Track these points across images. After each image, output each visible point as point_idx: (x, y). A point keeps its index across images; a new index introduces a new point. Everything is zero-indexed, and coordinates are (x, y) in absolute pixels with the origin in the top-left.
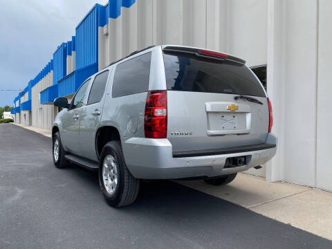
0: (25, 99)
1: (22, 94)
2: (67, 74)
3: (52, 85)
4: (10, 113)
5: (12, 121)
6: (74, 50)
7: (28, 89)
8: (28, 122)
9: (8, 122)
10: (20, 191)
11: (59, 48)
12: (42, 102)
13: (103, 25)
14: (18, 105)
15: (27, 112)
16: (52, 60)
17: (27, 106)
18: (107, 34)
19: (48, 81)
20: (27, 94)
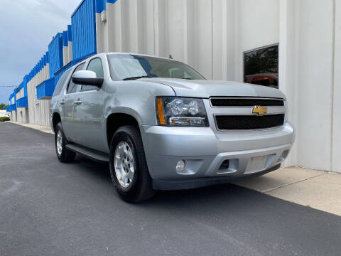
0: (20, 95)
1: (17, 90)
2: (64, 65)
3: (48, 78)
4: (5, 111)
5: (8, 119)
6: (70, 40)
7: (24, 85)
8: (24, 120)
9: (4, 121)
10: (17, 183)
11: (54, 39)
12: (39, 97)
13: (100, 11)
14: (13, 103)
15: (23, 109)
16: (47, 53)
17: (24, 102)
18: (105, 21)
19: (44, 75)
20: (22, 90)
